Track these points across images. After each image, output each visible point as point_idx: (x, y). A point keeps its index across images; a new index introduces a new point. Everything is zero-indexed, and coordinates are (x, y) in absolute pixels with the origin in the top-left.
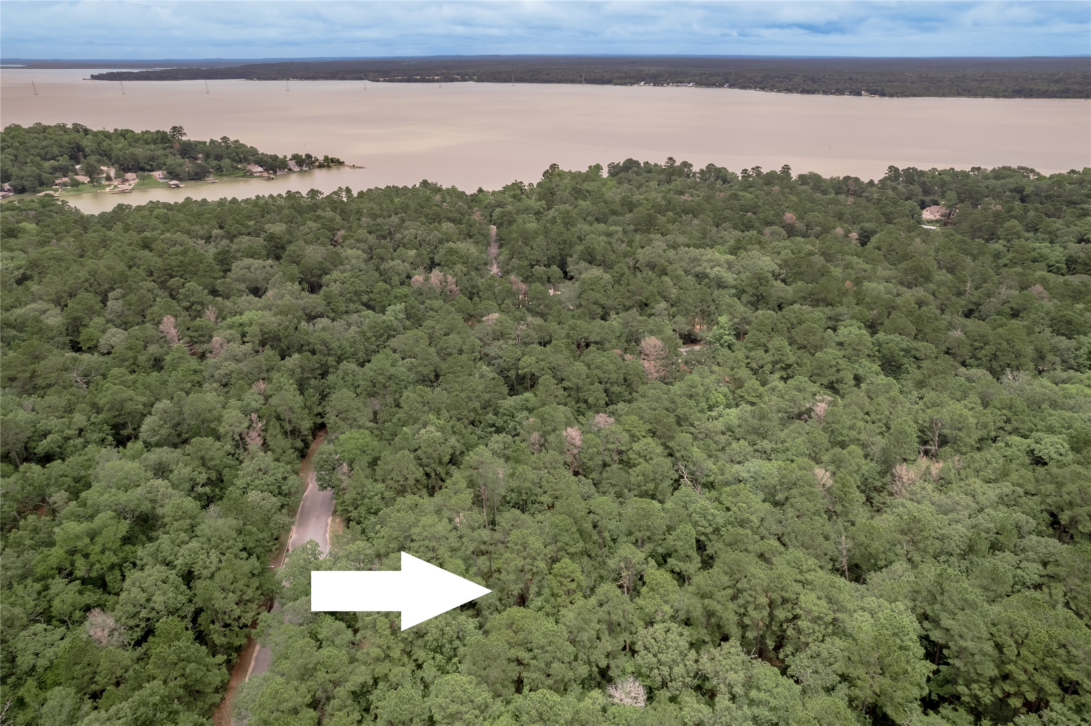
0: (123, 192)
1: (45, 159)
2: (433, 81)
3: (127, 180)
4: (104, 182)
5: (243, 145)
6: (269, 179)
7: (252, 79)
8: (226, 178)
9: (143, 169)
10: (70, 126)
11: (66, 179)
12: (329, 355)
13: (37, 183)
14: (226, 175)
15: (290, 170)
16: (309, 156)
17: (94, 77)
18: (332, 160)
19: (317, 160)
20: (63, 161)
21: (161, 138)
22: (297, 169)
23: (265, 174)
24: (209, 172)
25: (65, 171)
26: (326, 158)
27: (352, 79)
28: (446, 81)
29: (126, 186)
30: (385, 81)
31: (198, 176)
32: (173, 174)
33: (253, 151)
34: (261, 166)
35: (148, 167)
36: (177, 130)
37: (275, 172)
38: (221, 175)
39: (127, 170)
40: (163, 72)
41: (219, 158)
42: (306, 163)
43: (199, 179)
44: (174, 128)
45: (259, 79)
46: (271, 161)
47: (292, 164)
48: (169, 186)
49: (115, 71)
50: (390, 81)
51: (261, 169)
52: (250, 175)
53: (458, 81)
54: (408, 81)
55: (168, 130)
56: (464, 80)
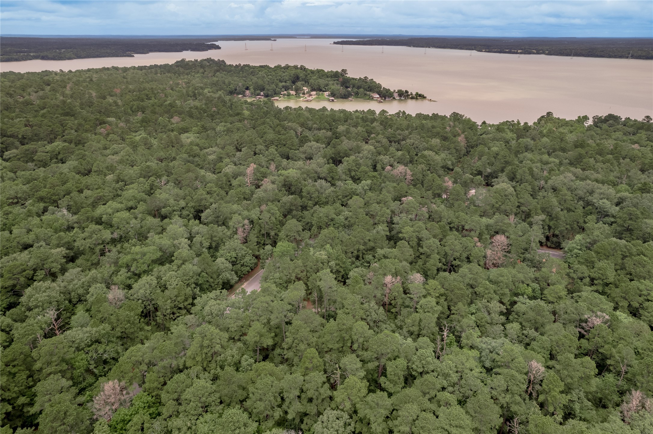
0: (307, 101)
1: (281, 81)
2: (517, 53)
3: (312, 95)
4: (301, 95)
5: (375, 82)
6: (380, 102)
7: (410, 46)
8: (359, 99)
9: (321, 90)
10: (299, 66)
11: (285, 92)
12: (310, 200)
13: (273, 93)
14: (360, 97)
15: (394, 98)
16: (407, 92)
17: (335, 43)
18: (420, 95)
19: (412, 94)
20: (288, 84)
21: (335, 76)
22: (398, 98)
23: (379, 99)
24: (352, 95)
25: (287, 88)
26: (417, 94)
27: (467, 49)
28: (525, 54)
29: (310, 98)
30: (486, 51)
31: (345, 97)
32: (333, 95)
33: (379, 86)
34: (379, 95)
35: (324, 89)
36: (344, 71)
37: (385, 99)
38: (357, 97)
39: (313, 90)
40: (367, 41)
41: (359, 88)
42: (404, 95)
43: (345, 98)
44: (343, 70)
45: (414, 46)
46: (385, 92)
47: (396, 95)
48: (329, 100)
49: (345, 40)
50: (488, 52)
51: (378, 96)
52: (371, 99)
53: (534, 53)
54: (500, 52)
55: (340, 71)
56: (538, 53)
